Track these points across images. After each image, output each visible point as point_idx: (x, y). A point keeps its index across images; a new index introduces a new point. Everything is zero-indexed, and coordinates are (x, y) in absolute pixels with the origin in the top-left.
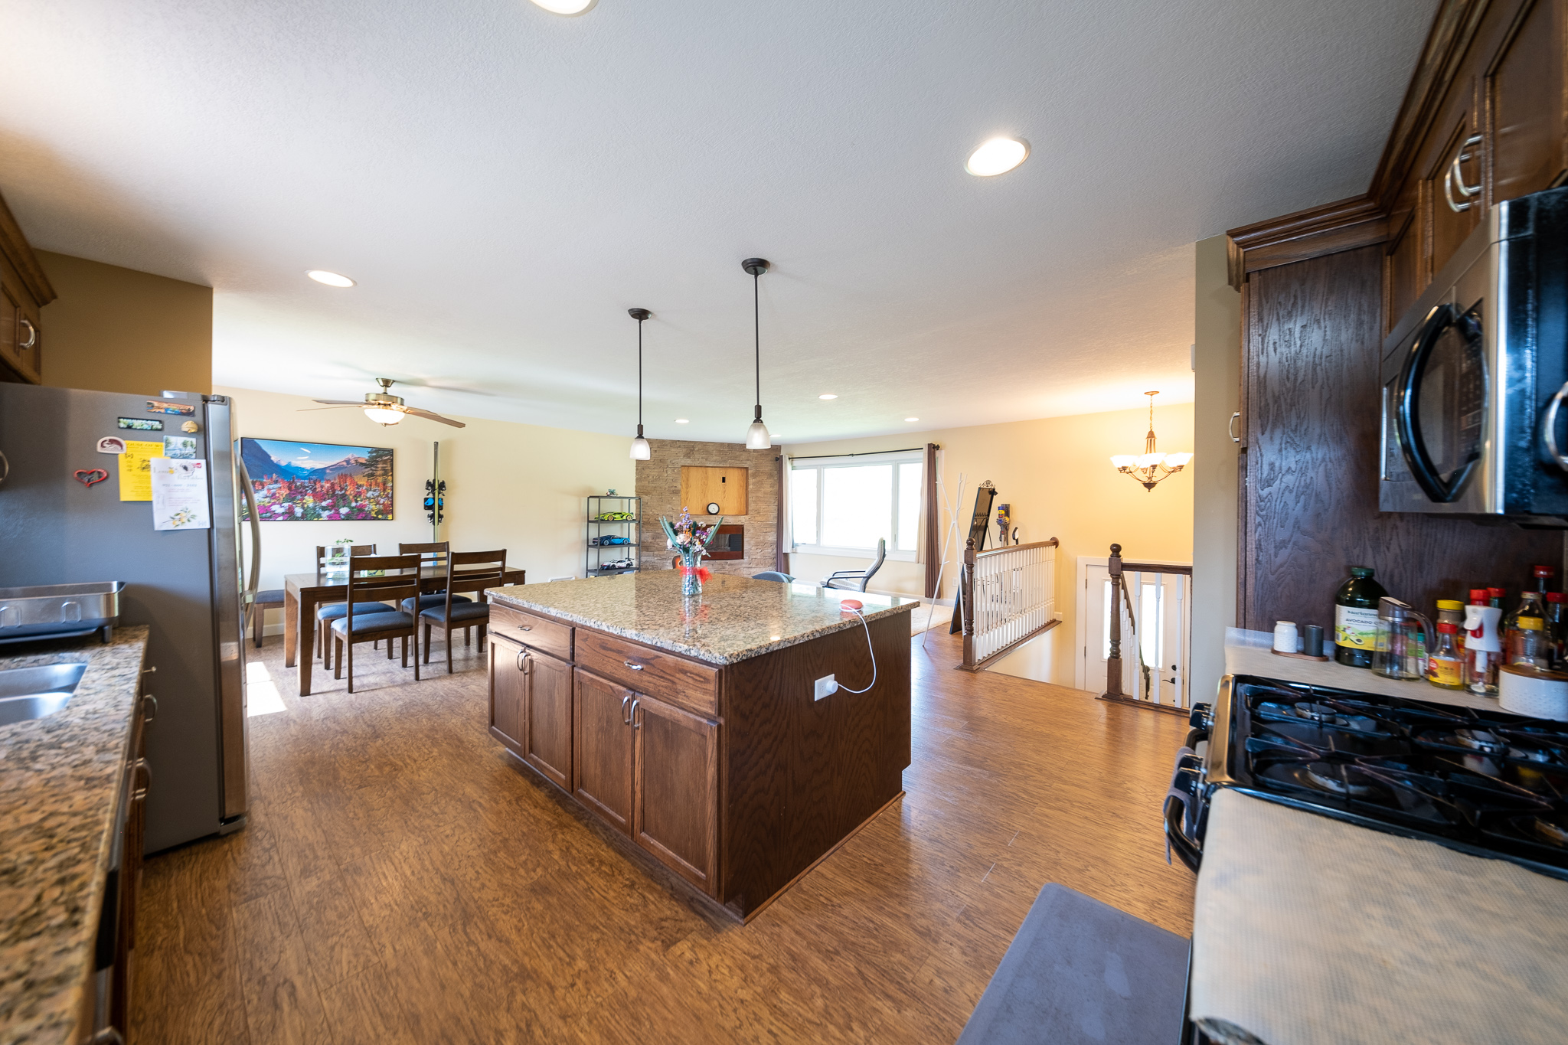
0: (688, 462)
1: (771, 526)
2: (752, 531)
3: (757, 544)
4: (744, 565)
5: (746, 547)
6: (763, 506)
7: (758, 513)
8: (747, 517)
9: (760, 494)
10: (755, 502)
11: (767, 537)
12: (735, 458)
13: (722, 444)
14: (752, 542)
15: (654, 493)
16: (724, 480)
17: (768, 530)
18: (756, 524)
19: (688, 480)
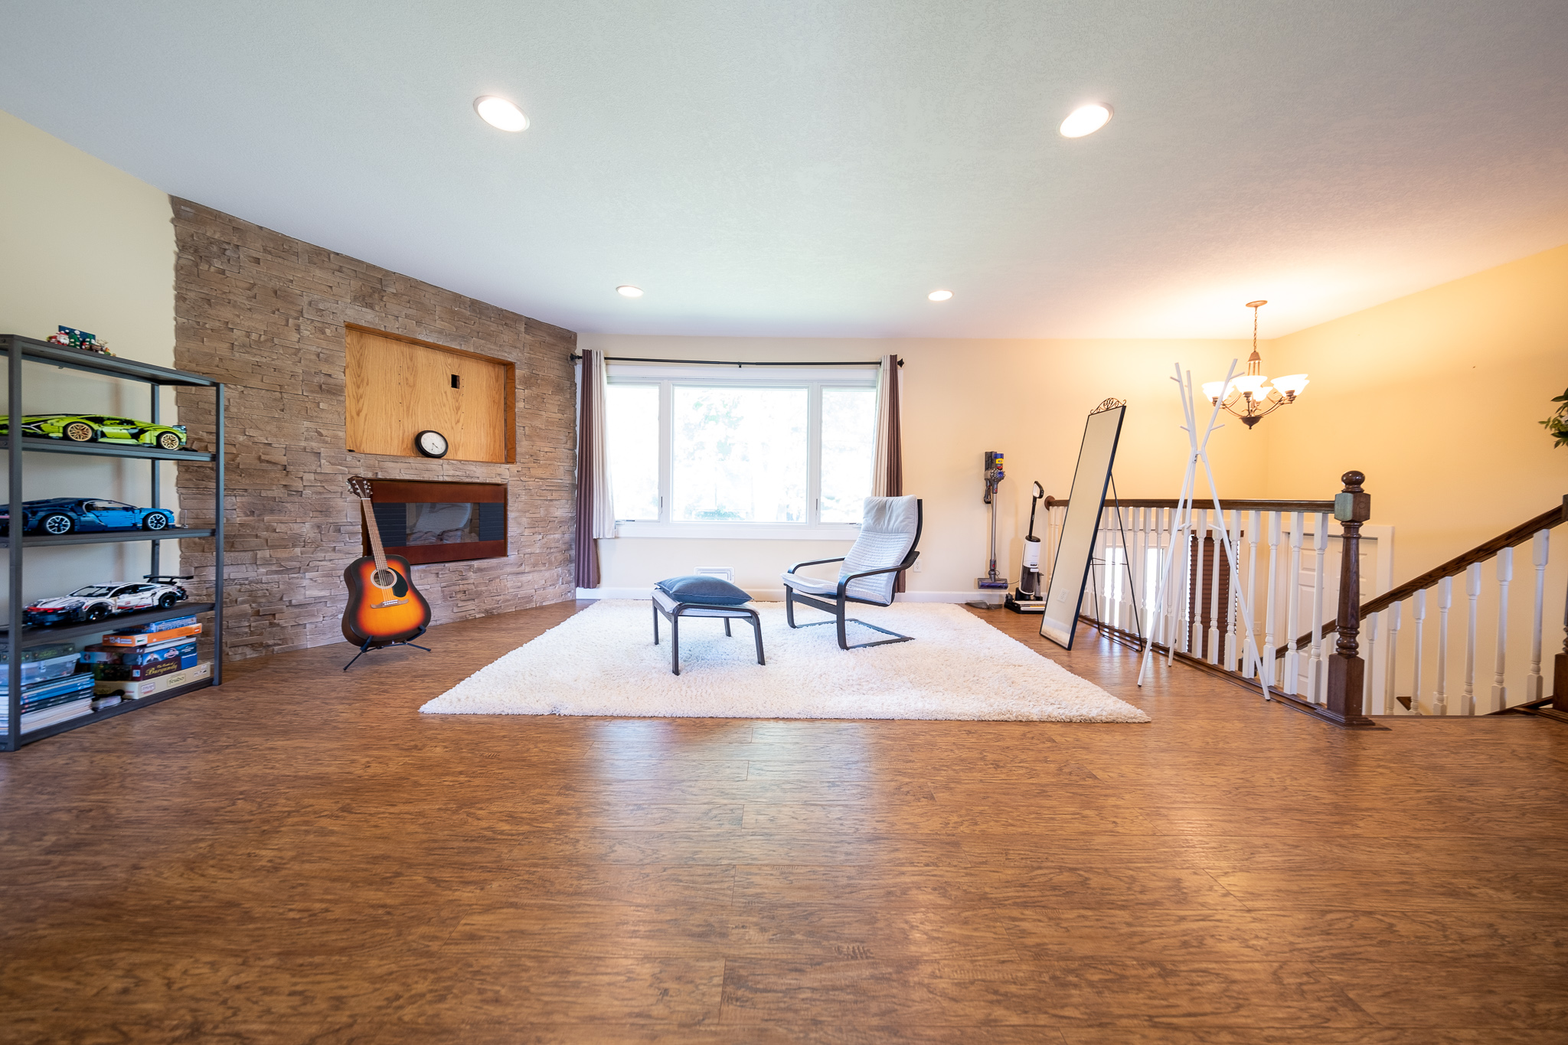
0: (366, 317)
1: (560, 488)
2: (523, 498)
3: (534, 525)
4: (508, 569)
5: (512, 530)
6: (544, 446)
7: (536, 461)
8: (514, 468)
9: (538, 423)
10: (529, 437)
11: (552, 510)
12: (488, 336)
13: (457, 298)
14: (524, 521)
15: (255, 382)
16: (455, 382)
17: (555, 495)
18: (532, 484)
19: (359, 366)
